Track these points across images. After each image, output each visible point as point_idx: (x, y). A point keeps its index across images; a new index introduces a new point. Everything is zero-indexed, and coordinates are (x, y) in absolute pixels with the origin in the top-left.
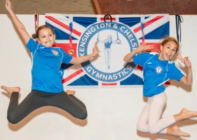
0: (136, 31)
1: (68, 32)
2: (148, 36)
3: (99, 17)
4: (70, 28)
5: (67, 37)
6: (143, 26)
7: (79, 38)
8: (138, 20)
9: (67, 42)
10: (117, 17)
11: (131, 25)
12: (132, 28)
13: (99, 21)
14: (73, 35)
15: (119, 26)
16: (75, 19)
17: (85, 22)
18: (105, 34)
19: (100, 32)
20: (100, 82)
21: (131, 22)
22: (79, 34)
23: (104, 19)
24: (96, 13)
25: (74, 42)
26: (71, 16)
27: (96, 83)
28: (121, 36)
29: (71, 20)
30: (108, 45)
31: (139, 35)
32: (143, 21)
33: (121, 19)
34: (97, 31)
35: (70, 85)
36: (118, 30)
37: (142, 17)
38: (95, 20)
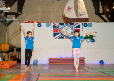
0: (73, 26)
1: (58, 27)
2: (76, 27)
3: (65, 23)
4: (58, 26)
5: (58, 28)
6: (74, 25)
7: (60, 28)
8: (73, 24)
9: (57, 29)
10: (69, 23)
11: (72, 25)
12: (72, 26)
13: (65, 24)
14: (59, 27)
15: (69, 25)
16: (60, 24)
17: (61, 24)
18: (66, 27)
19: (65, 27)
20: (65, 38)
21: (72, 24)
22: (60, 27)
23: (66, 24)
24: (64, 22)
25: (59, 29)
26: (59, 23)
27: (64, 38)
28: (70, 28)
29: (58, 24)
30: (67, 30)
31: (73, 27)
32: (74, 24)
33: (69, 24)
34: (64, 26)
35: (59, 38)
36: (69, 26)
37: (74, 23)
38: (64, 24)
